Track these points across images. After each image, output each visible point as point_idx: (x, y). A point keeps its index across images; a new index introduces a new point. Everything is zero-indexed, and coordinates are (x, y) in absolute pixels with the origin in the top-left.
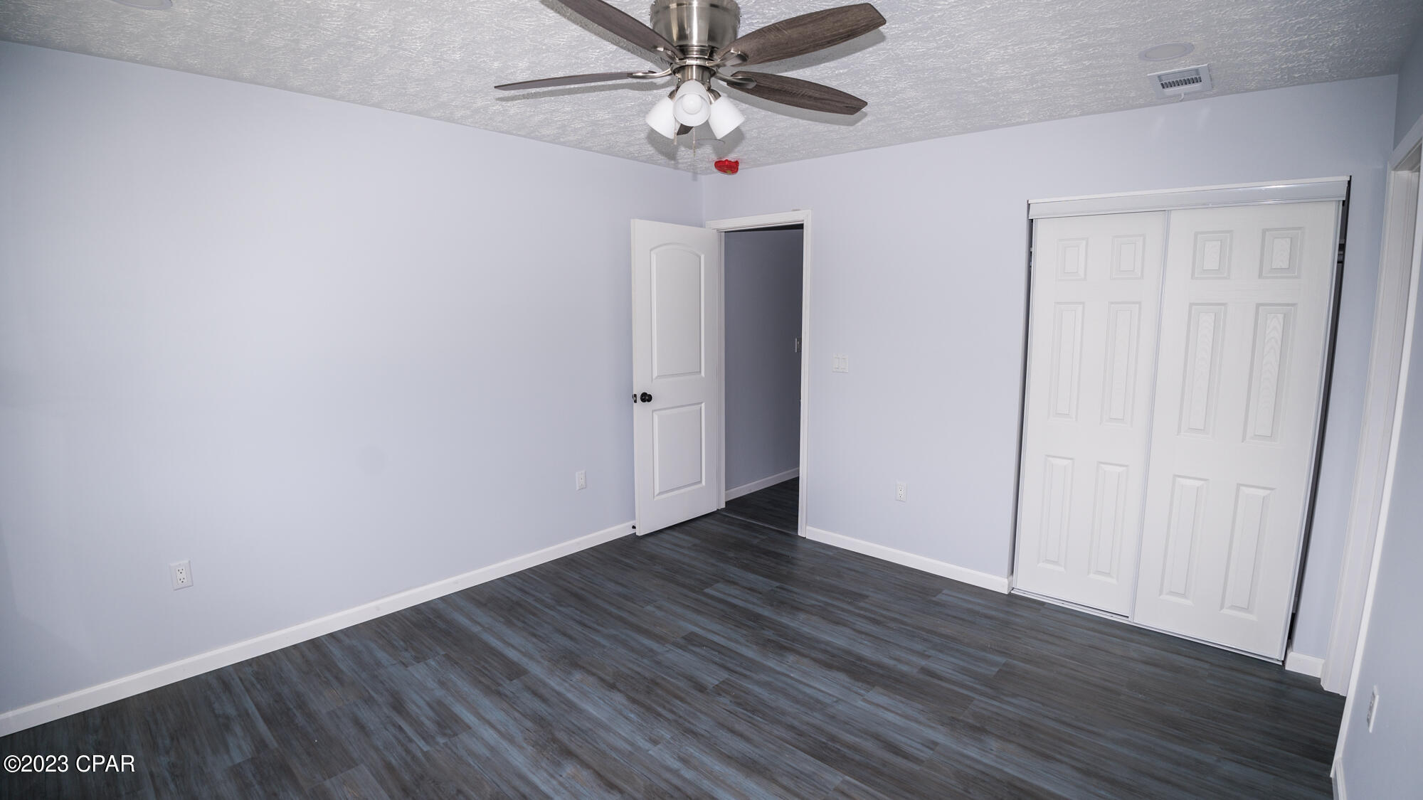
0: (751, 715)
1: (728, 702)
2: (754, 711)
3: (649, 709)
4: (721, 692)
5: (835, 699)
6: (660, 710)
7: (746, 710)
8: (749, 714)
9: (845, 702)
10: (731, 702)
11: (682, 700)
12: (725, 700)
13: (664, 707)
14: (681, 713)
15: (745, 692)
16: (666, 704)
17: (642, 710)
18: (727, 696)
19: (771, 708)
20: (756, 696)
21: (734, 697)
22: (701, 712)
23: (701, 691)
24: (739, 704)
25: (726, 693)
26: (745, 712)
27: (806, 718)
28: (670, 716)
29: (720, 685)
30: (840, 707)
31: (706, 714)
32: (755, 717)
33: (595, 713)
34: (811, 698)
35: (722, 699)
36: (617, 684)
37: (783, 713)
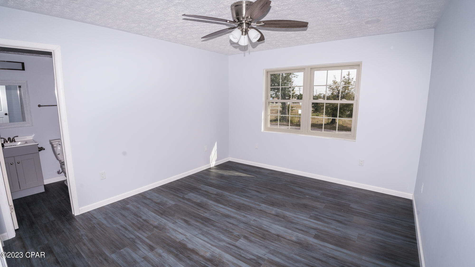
0: (227, 229)
1: (235, 233)
2: (226, 230)
3: (261, 229)
4: (238, 236)
5: (197, 236)
6: (257, 229)
7: (229, 231)
8: (228, 229)
9: (193, 235)
10: (234, 233)
11: (251, 232)
12: (236, 233)
13: (256, 230)
14: (250, 228)
15: (230, 237)
16: (255, 230)
17: (263, 228)
18: (235, 235)
19: (220, 232)
20: (225, 235)
21: (233, 235)
22: (243, 229)
23: (245, 236)
24: (231, 232)
25: (236, 236)
26: (229, 230)
27: (209, 229)
28: (254, 227)
29: (238, 239)
30: (196, 233)
31: (242, 228)
32: (225, 228)
33: (278, 226)
34: (205, 236)
35: (237, 234)
36: (277, 237)
37: (216, 230)
